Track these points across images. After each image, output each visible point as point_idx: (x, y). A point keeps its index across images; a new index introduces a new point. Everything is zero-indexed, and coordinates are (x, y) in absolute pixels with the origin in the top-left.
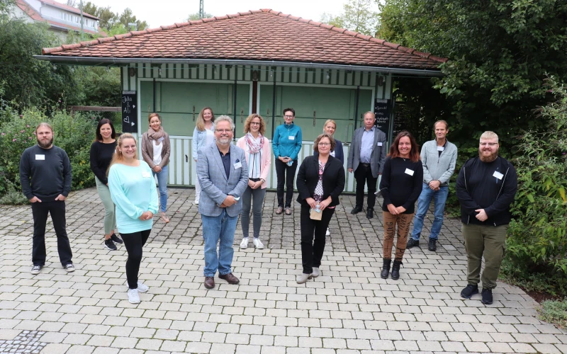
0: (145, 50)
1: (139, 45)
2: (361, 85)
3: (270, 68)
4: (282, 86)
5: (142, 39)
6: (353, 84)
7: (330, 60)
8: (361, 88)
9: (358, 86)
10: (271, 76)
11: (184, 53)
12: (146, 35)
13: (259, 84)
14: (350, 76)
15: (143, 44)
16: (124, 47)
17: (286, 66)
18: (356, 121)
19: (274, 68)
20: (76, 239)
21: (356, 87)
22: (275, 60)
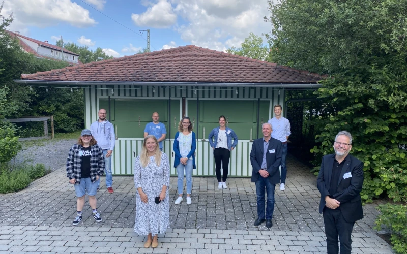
0: (101, 75)
1: (97, 72)
2: (261, 97)
3: (194, 88)
4: (203, 101)
5: (99, 67)
6: (255, 97)
7: (238, 80)
8: (261, 99)
9: (259, 99)
10: (195, 93)
11: (131, 78)
12: (102, 65)
13: (187, 99)
14: (252, 92)
15: (99, 71)
16: (86, 73)
17: (206, 86)
18: (258, 123)
19: (197, 87)
20: (39, 226)
21: (257, 99)
22: (198, 82)
